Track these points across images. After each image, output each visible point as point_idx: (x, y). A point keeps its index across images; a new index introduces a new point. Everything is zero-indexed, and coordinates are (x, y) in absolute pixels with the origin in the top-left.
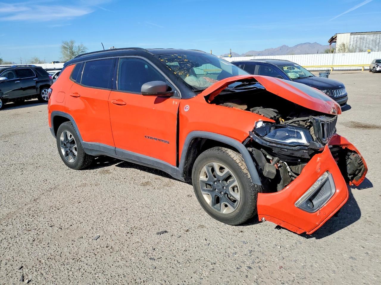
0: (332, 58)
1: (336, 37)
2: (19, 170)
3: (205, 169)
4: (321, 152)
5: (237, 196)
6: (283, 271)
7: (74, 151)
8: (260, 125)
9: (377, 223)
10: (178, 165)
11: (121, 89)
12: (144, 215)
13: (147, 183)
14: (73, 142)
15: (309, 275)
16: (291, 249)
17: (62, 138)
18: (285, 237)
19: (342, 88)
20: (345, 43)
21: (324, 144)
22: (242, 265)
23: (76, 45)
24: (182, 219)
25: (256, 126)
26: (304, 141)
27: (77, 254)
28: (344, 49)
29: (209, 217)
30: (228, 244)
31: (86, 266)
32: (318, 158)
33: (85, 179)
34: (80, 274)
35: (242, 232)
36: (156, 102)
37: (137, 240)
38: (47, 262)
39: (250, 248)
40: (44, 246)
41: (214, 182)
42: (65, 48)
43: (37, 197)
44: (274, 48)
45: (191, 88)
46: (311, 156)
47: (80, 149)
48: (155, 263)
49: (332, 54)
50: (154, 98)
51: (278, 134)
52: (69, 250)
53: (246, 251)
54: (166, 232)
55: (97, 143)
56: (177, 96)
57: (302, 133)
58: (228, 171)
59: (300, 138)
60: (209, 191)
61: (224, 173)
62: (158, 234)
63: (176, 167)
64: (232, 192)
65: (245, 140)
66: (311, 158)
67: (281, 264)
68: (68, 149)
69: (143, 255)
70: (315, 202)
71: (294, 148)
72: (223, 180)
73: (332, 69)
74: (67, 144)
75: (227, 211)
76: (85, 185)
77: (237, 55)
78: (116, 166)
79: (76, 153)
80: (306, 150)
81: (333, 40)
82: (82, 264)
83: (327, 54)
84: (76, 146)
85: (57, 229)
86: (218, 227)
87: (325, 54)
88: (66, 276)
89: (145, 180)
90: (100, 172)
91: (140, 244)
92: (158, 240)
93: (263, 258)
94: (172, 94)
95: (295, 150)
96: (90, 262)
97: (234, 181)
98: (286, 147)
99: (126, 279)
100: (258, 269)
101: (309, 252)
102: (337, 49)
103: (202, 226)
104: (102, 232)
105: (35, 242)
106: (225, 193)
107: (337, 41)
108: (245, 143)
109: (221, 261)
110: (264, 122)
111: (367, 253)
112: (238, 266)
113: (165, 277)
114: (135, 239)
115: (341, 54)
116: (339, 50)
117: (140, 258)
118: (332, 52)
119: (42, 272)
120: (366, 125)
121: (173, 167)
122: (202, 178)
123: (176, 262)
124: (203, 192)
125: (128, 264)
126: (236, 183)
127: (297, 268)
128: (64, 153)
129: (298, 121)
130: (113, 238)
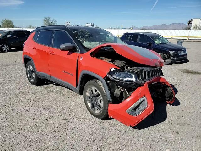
0: (188, 32)
1: (192, 21)
2: (7, 83)
3: (88, 90)
4: (142, 86)
5: (101, 104)
6: (116, 144)
7: (33, 76)
8: (113, 70)
9: (174, 124)
10: (77, 87)
11: (54, 46)
12: (59, 110)
13: (66, 95)
14: (33, 71)
15: (127, 147)
16: (125, 133)
17: (28, 69)
18: (124, 127)
19: (184, 50)
20: (197, 24)
21: (145, 82)
22: (97, 139)
23: (51, 19)
24: (76, 114)
25: (111, 70)
26: (134, 79)
27: (21, 126)
28: (196, 27)
29: (90, 114)
30: (94, 128)
31: (23, 132)
32: (140, 89)
33: (37, 90)
34: (19, 136)
35: (103, 122)
36: (68, 54)
37: (51, 122)
38: (6, 128)
39: (104, 131)
40: (7, 121)
41: (93, 97)
42: (45, 21)
43: (11, 97)
44: (158, 25)
45: (85, 48)
46: (137, 87)
47: (36, 75)
48: (55, 134)
49: (189, 30)
50: (67, 52)
51: (121, 75)
52: (18, 124)
53: (101, 132)
54: (66, 119)
55: (43, 73)
56: (78, 52)
57: (133, 75)
58: (98, 92)
59: (132, 78)
60: (90, 101)
61: (97, 92)
62: (62, 120)
63: (76, 88)
64: (99, 103)
65: (105, 77)
66: (137, 89)
67: (116, 140)
68: (31, 75)
69: (51, 129)
70: (137, 111)
71: (127, 83)
72: (96, 96)
73: (188, 39)
74: (30, 72)
75: (97, 111)
76: (36, 93)
77: (137, 29)
78: (54, 84)
79: (34, 77)
80: (134, 84)
81: (190, 22)
82: (22, 131)
83: (186, 30)
84: (34, 73)
85: (16, 113)
86: (92, 119)
87: (185, 30)
88: (12, 136)
89: (65, 93)
90: (45, 87)
91: (52, 124)
92: (61, 123)
93: (108, 136)
94: (76, 51)
95: (128, 84)
96: (26, 130)
97: (100, 97)
98: (123, 82)
99: (40, 140)
100: (104, 141)
101: (133, 136)
102: (192, 28)
103: (85, 118)
104: (36, 117)
105: (4, 119)
106: (97, 103)
107: (192, 23)
108: (105, 78)
109: (87, 136)
110: (115, 68)
111: (162, 139)
112: (95, 139)
113: (58, 141)
114: (51, 121)
115: (194, 30)
116: (193, 28)
117: (50, 131)
118: (189, 29)
119: (3, 133)
120: (193, 71)
121: (75, 87)
122: (88, 94)
123: (65, 134)
124: (87, 101)
125: (42, 133)
126: (101, 98)
127: (123, 143)
128: (29, 76)
129: (134, 69)
130: (40, 120)
